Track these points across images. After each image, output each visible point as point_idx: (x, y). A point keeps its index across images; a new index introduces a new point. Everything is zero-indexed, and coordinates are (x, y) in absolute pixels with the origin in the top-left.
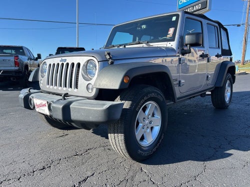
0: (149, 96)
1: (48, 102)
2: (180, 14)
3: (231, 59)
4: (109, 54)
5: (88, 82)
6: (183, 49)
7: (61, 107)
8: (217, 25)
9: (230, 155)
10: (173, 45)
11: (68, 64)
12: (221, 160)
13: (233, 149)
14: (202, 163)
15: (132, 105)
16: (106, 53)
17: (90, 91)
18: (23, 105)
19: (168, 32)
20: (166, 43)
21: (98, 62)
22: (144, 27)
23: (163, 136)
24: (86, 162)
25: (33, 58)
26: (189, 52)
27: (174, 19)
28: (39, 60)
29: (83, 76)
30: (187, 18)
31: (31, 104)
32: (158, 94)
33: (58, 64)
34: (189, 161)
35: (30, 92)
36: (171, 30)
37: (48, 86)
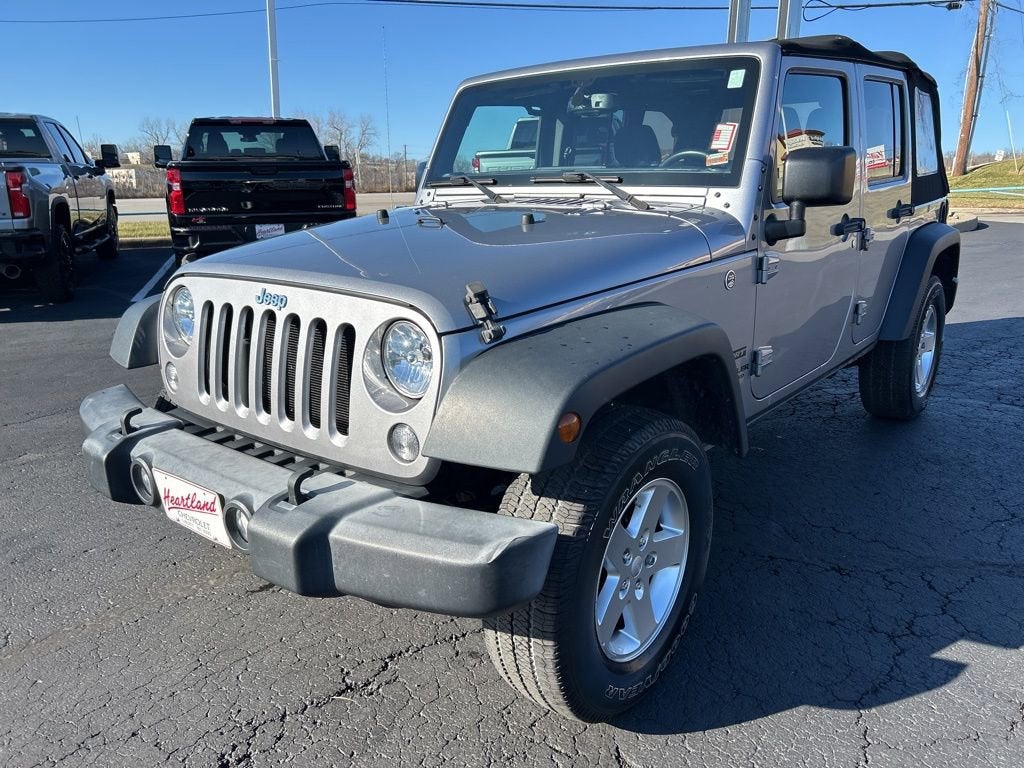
0: (650, 464)
1: (222, 498)
2: (763, 57)
3: (943, 213)
4: (482, 298)
5: (396, 418)
6: (772, 217)
7: (291, 539)
8: (900, 76)
9: (955, 669)
10: (733, 202)
11: (294, 320)
12: (923, 697)
13: (962, 636)
14: (852, 714)
15: (584, 521)
16: (470, 294)
17: (406, 453)
18: (105, 487)
19: (709, 141)
20: (701, 191)
21: (440, 336)
22: (599, 100)
23: (693, 604)
24: (392, 726)
25: (81, 163)
26: (799, 230)
27: (736, 79)
28: (110, 172)
29: (368, 384)
30: (793, 72)
31: (140, 484)
32: (682, 445)
33: (248, 313)
34: (802, 709)
35: (130, 429)
36: (725, 135)
37: (204, 398)
